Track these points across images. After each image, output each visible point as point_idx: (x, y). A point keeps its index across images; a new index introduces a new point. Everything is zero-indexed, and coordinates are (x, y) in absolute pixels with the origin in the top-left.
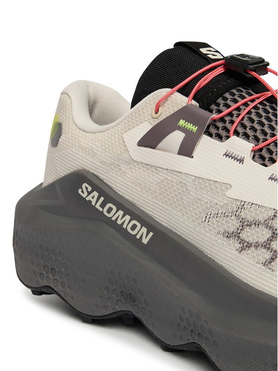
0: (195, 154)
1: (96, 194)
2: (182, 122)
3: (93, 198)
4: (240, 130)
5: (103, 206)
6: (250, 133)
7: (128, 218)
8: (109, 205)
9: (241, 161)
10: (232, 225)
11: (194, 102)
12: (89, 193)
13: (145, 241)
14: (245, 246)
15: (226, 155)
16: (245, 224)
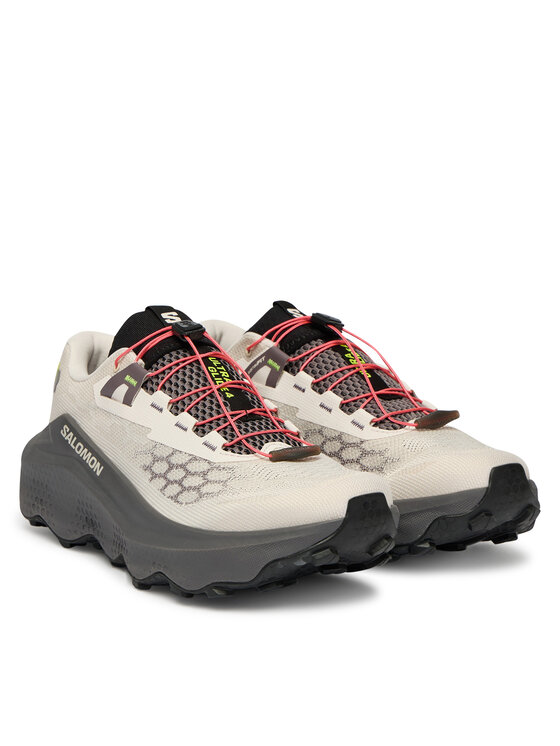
0: (134, 403)
1: (71, 434)
2: (128, 378)
3: (69, 437)
4: (167, 385)
5: (75, 445)
6: (174, 388)
7: (90, 454)
8: (79, 444)
9: (161, 410)
10: (148, 460)
11: (141, 361)
12: (68, 433)
13: (98, 473)
14: (155, 476)
15: (152, 405)
16: (156, 459)
